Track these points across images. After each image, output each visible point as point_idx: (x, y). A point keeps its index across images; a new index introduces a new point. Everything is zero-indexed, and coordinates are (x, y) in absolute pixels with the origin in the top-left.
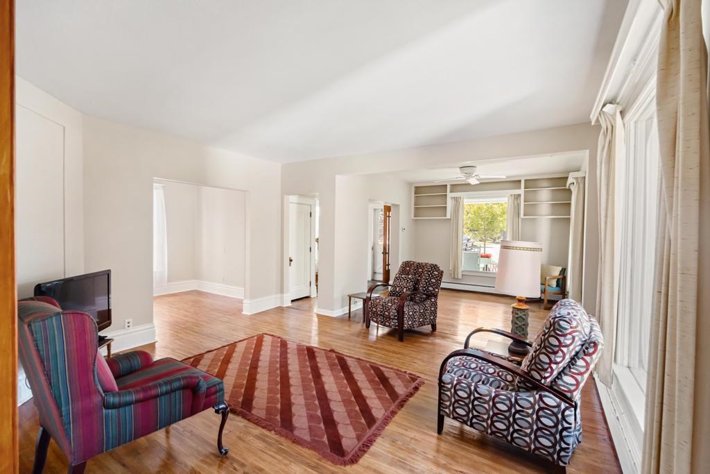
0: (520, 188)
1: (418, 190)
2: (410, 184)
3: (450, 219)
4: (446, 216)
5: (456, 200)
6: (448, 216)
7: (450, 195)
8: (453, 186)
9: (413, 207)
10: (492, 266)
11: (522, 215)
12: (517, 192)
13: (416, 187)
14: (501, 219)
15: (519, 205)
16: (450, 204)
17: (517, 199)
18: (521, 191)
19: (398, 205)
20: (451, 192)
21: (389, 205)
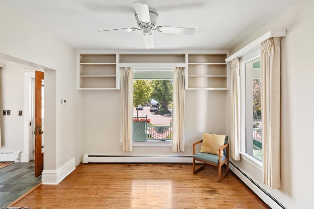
0: (184, 62)
1: (84, 57)
2: (74, 49)
3: (119, 91)
4: (115, 87)
5: (126, 70)
6: (118, 87)
7: (119, 65)
8: (122, 56)
9: (78, 76)
10: (151, 128)
11: (187, 88)
12: (181, 65)
13: (82, 55)
14: (146, 93)
15: (183, 78)
16: (119, 74)
17: (181, 72)
18: (186, 65)
19: (55, 70)
20: (120, 62)
21: (42, 71)
